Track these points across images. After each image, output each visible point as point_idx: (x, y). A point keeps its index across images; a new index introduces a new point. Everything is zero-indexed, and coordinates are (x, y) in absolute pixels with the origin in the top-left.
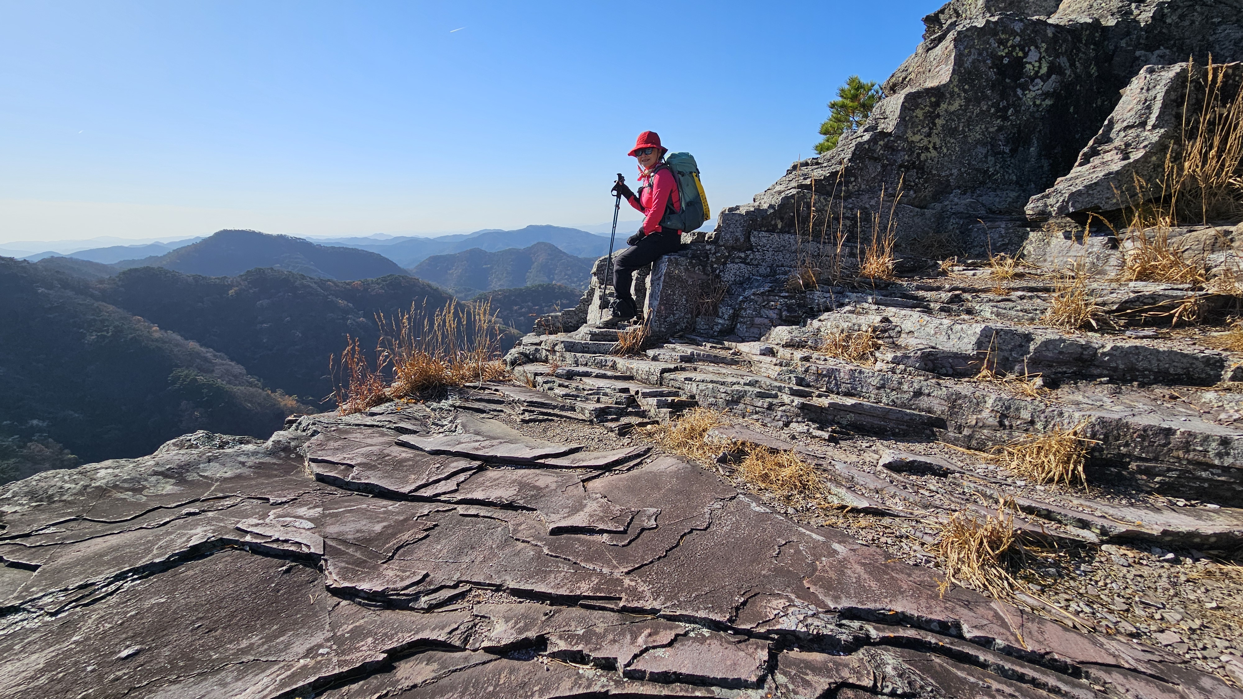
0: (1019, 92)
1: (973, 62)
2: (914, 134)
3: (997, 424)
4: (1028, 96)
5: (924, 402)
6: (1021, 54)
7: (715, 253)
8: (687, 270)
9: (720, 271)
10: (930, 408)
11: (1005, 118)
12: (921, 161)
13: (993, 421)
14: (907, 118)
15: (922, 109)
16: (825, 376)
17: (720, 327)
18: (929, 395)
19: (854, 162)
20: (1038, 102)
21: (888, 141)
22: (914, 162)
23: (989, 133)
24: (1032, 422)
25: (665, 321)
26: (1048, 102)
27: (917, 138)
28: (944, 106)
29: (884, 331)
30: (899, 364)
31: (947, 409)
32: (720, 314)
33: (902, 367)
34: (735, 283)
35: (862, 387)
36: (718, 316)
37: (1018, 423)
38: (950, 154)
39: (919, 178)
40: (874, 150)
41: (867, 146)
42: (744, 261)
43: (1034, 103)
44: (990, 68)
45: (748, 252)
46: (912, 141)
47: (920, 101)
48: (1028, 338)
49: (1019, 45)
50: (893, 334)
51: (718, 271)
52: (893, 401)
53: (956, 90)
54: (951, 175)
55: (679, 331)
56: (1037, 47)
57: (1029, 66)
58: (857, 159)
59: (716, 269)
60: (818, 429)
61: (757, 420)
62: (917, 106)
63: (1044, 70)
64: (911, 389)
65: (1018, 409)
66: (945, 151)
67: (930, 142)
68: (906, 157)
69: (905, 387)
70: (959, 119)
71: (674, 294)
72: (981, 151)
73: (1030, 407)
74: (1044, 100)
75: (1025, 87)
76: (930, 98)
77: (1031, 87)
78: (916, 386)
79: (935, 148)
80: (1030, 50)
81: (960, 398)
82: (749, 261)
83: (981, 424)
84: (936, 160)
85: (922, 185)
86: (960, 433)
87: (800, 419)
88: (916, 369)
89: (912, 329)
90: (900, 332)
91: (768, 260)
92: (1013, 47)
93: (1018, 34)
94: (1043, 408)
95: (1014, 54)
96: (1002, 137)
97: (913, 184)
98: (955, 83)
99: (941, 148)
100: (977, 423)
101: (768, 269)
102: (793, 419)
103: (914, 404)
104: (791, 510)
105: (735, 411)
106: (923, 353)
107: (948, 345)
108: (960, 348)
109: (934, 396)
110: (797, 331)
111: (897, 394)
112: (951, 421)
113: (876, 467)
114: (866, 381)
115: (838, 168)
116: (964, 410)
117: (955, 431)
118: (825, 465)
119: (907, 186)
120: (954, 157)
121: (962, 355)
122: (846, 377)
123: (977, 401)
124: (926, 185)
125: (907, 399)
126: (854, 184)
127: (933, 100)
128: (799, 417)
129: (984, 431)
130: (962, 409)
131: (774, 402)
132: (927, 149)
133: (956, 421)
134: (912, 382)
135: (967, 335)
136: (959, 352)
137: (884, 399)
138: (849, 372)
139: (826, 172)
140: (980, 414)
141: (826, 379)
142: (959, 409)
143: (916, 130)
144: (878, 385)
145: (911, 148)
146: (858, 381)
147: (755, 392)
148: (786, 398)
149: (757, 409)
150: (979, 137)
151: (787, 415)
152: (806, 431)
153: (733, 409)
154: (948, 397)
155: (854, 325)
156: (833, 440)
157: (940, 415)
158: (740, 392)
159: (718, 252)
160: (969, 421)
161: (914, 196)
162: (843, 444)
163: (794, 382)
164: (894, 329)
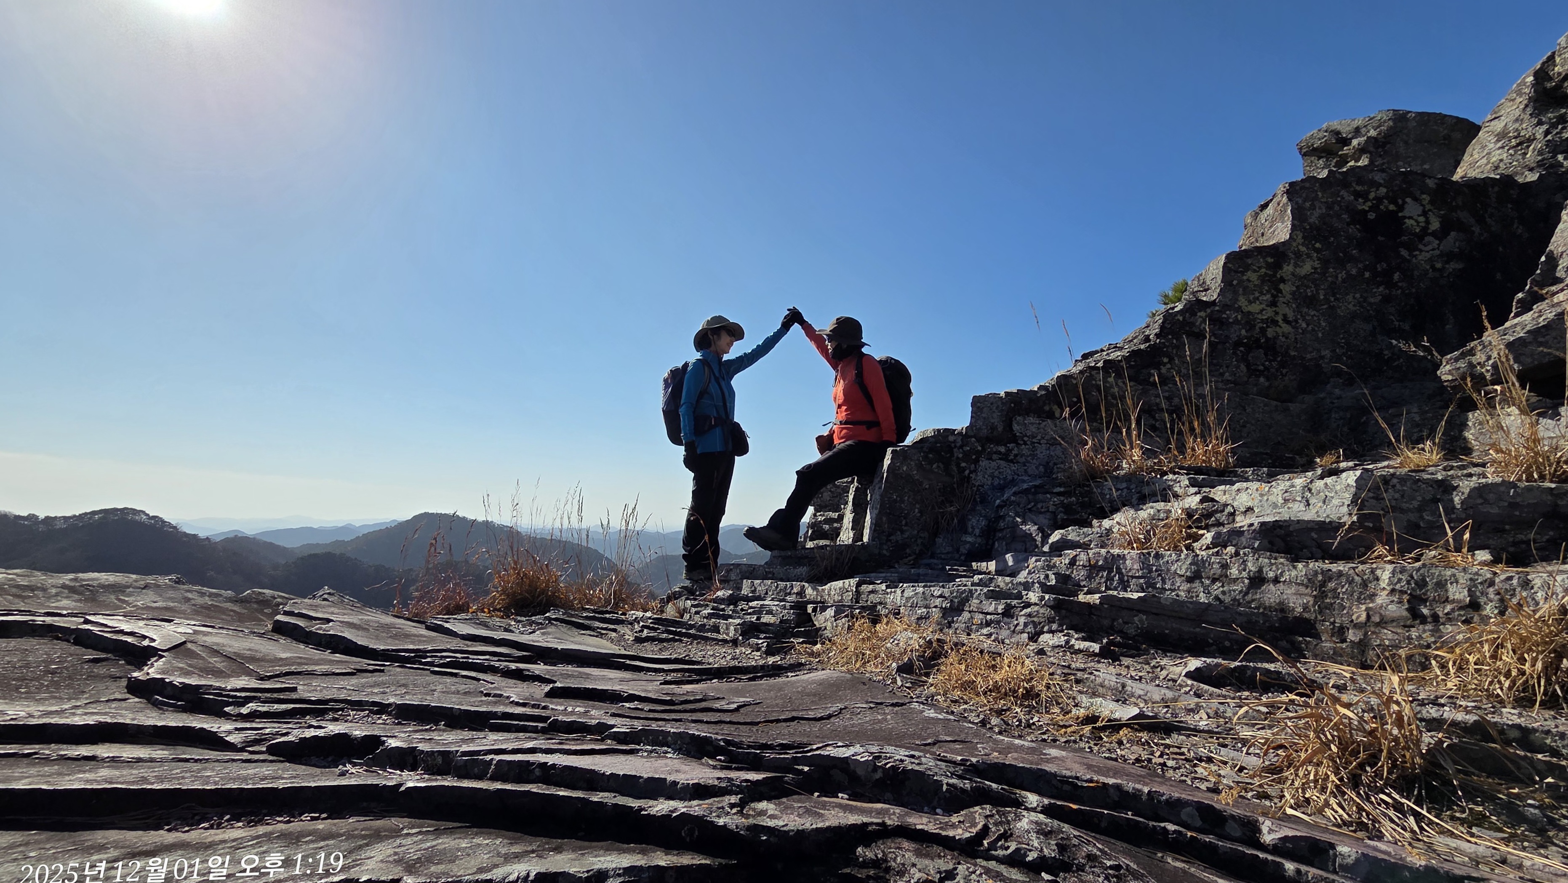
0: (1404, 253)
1: (1321, 217)
2: (1250, 302)
3: (1405, 614)
4: (1420, 258)
5: (1271, 595)
6: (1392, 207)
7: (961, 447)
8: (920, 466)
9: (971, 472)
10: (1281, 603)
11: (1389, 284)
12: (1268, 339)
13: (1396, 610)
14: (1235, 282)
15: (1255, 271)
16: (1102, 568)
17: (968, 546)
18: (1276, 581)
19: (1164, 337)
20: (1439, 265)
21: (1212, 312)
22: (1258, 340)
23: (1371, 304)
25: (888, 540)
26: (1453, 266)
27: (1255, 308)
28: (1288, 269)
29: (1209, 515)
30: (1225, 547)
31: (1311, 600)
32: (970, 530)
33: (1230, 549)
34: (993, 488)
35: (1164, 581)
36: (966, 532)
37: (1448, 608)
38: (1313, 330)
39: (1270, 361)
40: (1193, 323)
41: (1181, 318)
42: (1005, 457)
43: (1433, 267)
44: (1348, 224)
45: (1011, 446)
46: (1249, 312)
47: (1249, 261)
49: (1386, 197)
50: (1223, 518)
51: (967, 472)
52: (1217, 598)
53: (1303, 249)
54: (1322, 357)
55: (910, 555)
56: (1416, 199)
57: (1409, 222)
58: (1168, 334)
59: (964, 469)
60: (1084, 639)
61: (989, 635)
62: (1247, 268)
63: (1435, 225)
64: (1245, 574)
65: (1441, 585)
66: (1304, 325)
67: (1277, 313)
68: (1243, 332)
69: (1234, 572)
70: (1316, 286)
71: (902, 501)
72: (1363, 328)
73: (1463, 579)
74: (1447, 262)
75: (1411, 247)
76: (1264, 258)
77: (1421, 246)
78: (1251, 566)
79: (1286, 320)
80: (1404, 203)
81: (1330, 579)
82: (1012, 457)
83: (1377, 619)
84: (1292, 336)
85: (1277, 370)
86: (1344, 641)
87: (1054, 627)
88: (1255, 551)
89: (1250, 504)
90: (1233, 514)
91: (1040, 456)
92: (1379, 200)
93: (1380, 185)
94: (1489, 576)
95: (1382, 207)
96: (1392, 309)
97: (1261, 368)
98: (1300, 240)
99: (1296, 321)
100: (1368, 617)
101: (1042, 469)
102: (1043, 627)
103: (1253, 600)
104: (994, 721)
105: (956, 626)
106: (1263, 524)
107: (1309, 515)
108: (1328, 516)
109: (1285, 581)
110: (1075, 533)
111: (1223, 586)
112: (1324, 621)
113: (1176, 681)
114: (1168, 570)
115: (1142, 347)
116: (1343, 599)
117: (1334, 639)
118: (1079, 675)
119: (1253, 372)
120: (1320, 335)
121: (1333, 525)
122: (1136, 567)
123: (1362, 579)
124: (1284, 371)
125: (1241, 592)
126: (1169, 366)
127: (1270, 260)
128: (1054, 622)
129: (1386, 631)
130: (1338, 598)
131: (1014, 602)
132: (1275, 323)
133: (1332, 620)
134: (1244, 561)
135: (1336, 493)
136: (1328, 520)
137: (1203, 598)
138: (1140, 557)
139: (1125, 352)
140: (1373, 601)
141: (1105, 574)
142: (1334, 598)
143: (1251, 297)
144: (1188, 574)
145: (1249, 321)
146: (1156, 571)
147: (985, 590)
148: (1033, 596)
149: (989, 617)
150: (1354, 309)
151: (1033, 622)
152: (1063, 643)
153: (953, 622)
154: (1309, 580)
155: (1159, 511)
156: (1108, 654)
157: (1301, 613)
158: (962, 593)
159: (966, 445)
160: (1354, 617)
161: (1267, 384)
162: (1126, 661)
163: (1053, 582)
164: (1223, 511)
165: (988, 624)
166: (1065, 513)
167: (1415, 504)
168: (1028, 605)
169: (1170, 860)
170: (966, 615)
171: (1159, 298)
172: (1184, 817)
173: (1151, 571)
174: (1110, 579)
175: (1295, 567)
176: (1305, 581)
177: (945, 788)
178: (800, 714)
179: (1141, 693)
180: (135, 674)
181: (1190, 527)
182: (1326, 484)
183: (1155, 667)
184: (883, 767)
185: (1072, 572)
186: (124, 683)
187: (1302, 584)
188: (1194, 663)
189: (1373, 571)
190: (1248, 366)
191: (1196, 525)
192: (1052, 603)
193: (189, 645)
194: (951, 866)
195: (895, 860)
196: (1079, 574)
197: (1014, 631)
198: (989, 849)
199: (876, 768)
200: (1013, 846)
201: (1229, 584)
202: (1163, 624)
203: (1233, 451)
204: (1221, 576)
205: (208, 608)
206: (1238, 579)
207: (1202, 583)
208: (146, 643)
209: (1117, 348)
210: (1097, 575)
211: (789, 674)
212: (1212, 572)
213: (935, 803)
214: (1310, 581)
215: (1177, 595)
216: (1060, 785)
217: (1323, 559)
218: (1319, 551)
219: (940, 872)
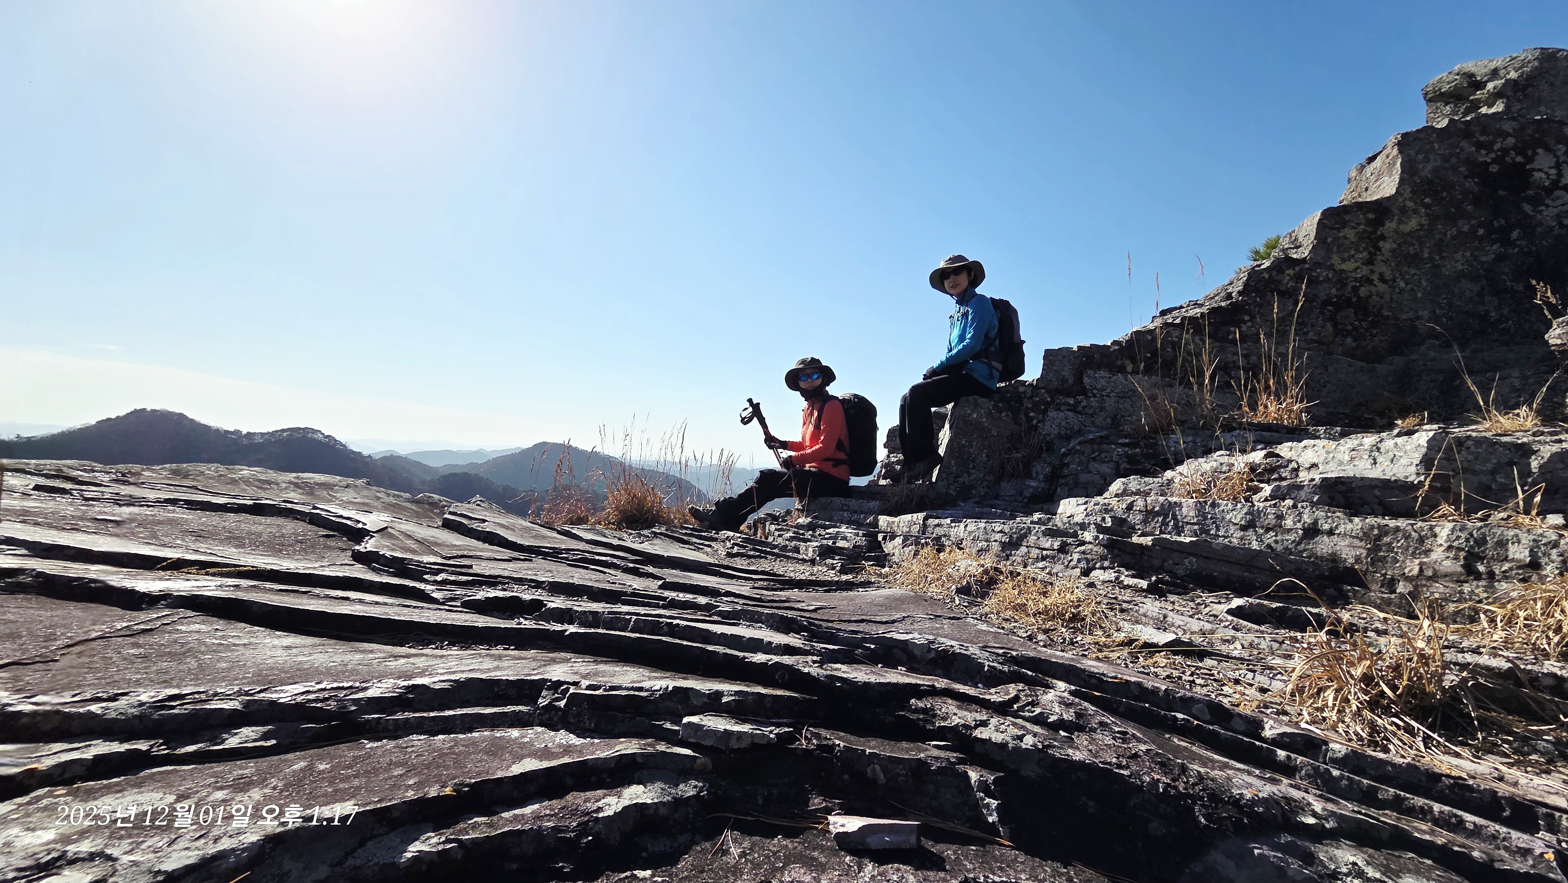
0: (1527, 208)
1: (1435, 170)
2: (1344, 260)
3: (1460, 569)
4: (1545, 213)
5: (1324, 546)
6: (1519, 159)
7: (1031, 397)
8: (989, 414)
9: (1039, 422)
10: (1334, 554)
11: (1506, 242)
12: (1359, 298)
13: (1451, 566)
14: (1329, 240)
15: (1354, 228)
16: (1158, 514)
17: (1031, 490)
18: (1331, 533)
19: (1247, 295)
21: (1301, 270)
22: (1349, 299)
23: (1481, 263)
24: (1535, 565)
25: (955, 481)
27: (1349, 266)
28: (1390, 226)
29: (1272, 470)
30: (1284, 500)
31: (1364, 553)
32: (1034, 475)
33: (1289, 502)
34: (1060, 437)
35: (1218, 529)
36: (1031, 477)
37: (1506, 566)
38: (1412, 290)
39: (1360, 321)
40: (1280, 282)
41: (1267, 276)
42: (1073, 409)
43: (1560, 223)
44: (1466, 177)
45: (1079, 398)
46: (1342, 271)
47: (1347, 217)
48: (1525, 451)
49: (1514, 147)
50: (1285, 473)
51: (1035, 422)
52: (1269, 546)
53: (1410, 204)
54: (1419, 318)
55: (975, 495)
56: (1548, 149)
57: (1537, 175)
58: (1252, 292)
59: (1032, 419)
60: (1133, 576)
61: (1043, 569)
62: (1344, 225)
64: (1299, 525)
65: (1502, 544)
66: (1402, 284)
67: (1373, 272)
68: (1334, 291)
69: (1289, 523)
70: (1421, 244)
71: (971, 446)
72: (1470, 288)
73: (1526, 539)
75: (1536, 202)
76: (1364, 214)
77: (1548, 202)
78: (1307, 518)
79: (1382, 279)
80: (1535, 154)
81: (1386, 534)
82: (1080, 409)
83: (1429, 573)
84: (1387, 297)
85: (1366, 330)
86: (1393, 592)
87: (1106, 564)
88: (1313, 504)
89: (1315, 460)
90: (1296, 470)
91: (1109, 408)
92: (1505, 151)
93: (1508, 135)
94: (1554, 537)
95: (1507, 159)
96: (1506, 270)
97: (1350, 328)
98: (1407, 193)
99: (1394, 280)
100: (1421, 570)
101: (1109, 420)
102: (1096, 563)
103: (1305, 550)
104: (1041, 637)
105: (1014, 558)
106: (1324, 480)
107: (1375, 473)
108: (1394, 475)
109: (1339, 534)
110: (1136, 482)
111: (1276, 536)
112: (1375, 572)
113: (1217, 617)
114: (1223, 518)
115: (1223, 304)
116: (1397, 553)
117: (1383, 590)
118: (1125, 605)
119: (1340, 332)
120: (1419, 295)
121: (1399, 483)
122: (1192, 514)
123: (1420, 535)
124: (1375, 332)
125: (1293, 542)
126: (1249, 324)
127: (1371, 216)
128: (1106, 560)
129: (1437, 585)
130: (1392, 551)
131: (1070, 540)
132: (1370, 281)
133: (1383, 572)
134: (1300, 513)
135: (1405, 452)
136: (1393, 479)
137: (1255, 546)
138: (1196, 506)
139: (1204, 310)
140: (1427, 556)
141: (1160, 519)
142: (1388, 551)
143: (1346, 255)
144: (1243, 523)
145: (1341, 279)
146: (1211, 518)
147: (1043, 528)
148: (1088, 536)
149: (1045, 552)
150: (1461, 267)
151: (1087, 559)
152: (1113, 579)
153: (1011, 555)
154: (1364, 533)
155: (1221, 464)
156: (1155, 591)
157: (1352, 564)
158: (1021, 530)
159: (1036, 396)
160: (1406, 571)
161: (1354, 345)
162: (1172, 598)
163: (1110, 524)
164: (1287, 466)
165: (1044, 558)
166: (1128, 463)
167: (1489, 466)
168: (1083, 543)
169: (1176, 740)
170: (1023, 549)
171: (1250, 254)
172: (1194, 711)
173: (1205, 518)
174: (1165, 524)
175: (1351, 521)
176: (1361, 534)
177: (986, 668)
178: (868, 618)
179: (1181, 623)
180: (357, 547)
181: (1252, 480)
182: (1396, 444)
183: (1199, 604)
184: (936, 650)
185: (1128, 516)
186: (349, 553)
187: (1357, 538)
188: (1237, 602)
189: (1431, 528)
190: (1335, 326)
191: (1258, 478)
192: (1105, 542)
193: (390, 530)
194: (985, 718)
195: (940, 710)
196: (1135, 518)
197: (1067, 566)
198: (1018, 711)
199: (930, 650)
200: (1038, 710)
201: (1282, 534)
202: (1213, 567)
203: (1307, 410)
204: (1275, 526)
205: (393, 505)
206: (1292, 529)
207: (1256, 531)
208: (360, 526)
209: (1197, 304)
210: (1153, 520)
211: (860, 590)
212: (1267, 522)
213: (977, 680)
214: (1366, 535)
215: (1230, 542)
216: (1087, 678)
217: (1383, 516)
218: (1380, 507)
219: (976, 721)
